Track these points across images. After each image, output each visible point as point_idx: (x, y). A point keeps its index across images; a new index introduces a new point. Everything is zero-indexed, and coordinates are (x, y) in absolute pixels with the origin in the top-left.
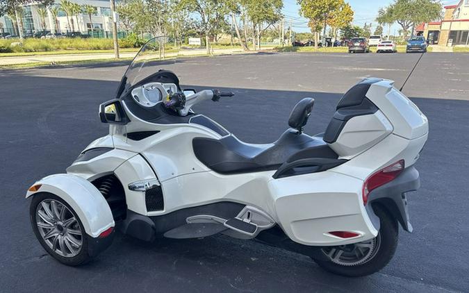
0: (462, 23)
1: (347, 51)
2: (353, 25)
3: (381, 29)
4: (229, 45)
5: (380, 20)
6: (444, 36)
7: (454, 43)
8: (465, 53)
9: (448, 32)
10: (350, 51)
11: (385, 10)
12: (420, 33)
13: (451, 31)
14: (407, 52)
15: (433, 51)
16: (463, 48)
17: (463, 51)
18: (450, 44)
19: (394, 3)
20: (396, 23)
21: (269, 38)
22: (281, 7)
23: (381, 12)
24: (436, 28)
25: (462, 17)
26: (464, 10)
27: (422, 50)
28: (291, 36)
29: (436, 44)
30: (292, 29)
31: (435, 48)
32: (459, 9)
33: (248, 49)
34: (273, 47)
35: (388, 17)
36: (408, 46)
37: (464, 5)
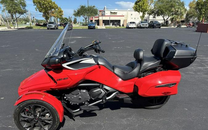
0: (106, 17)
2: (64, 17)
3: (76, 19)
5: (75, 15)
7: (105, 25)
8: (110, 29)
9: (102, 21)
11: (76, 11)
12: (92, 21)
14: (88, 29)
15: (98, 28)
16: (108, 27)
18: (104, 25)
19: (79, 8)
20: (82, 16)
21: (24, 22)
22: (25, 6)
23: (75, 11)
24: (97, 19)
25: (106, 15)
26: (106, 12)
27: (94, 28)
28: (35, 21)
29: (99, 25)
30: (35, 18)
31: (99, 27)
32: (104, 11)
33: (10, 28)
34: (25, 27)
35: (78, 14)
36: (88, 26)
37: (106, 10)
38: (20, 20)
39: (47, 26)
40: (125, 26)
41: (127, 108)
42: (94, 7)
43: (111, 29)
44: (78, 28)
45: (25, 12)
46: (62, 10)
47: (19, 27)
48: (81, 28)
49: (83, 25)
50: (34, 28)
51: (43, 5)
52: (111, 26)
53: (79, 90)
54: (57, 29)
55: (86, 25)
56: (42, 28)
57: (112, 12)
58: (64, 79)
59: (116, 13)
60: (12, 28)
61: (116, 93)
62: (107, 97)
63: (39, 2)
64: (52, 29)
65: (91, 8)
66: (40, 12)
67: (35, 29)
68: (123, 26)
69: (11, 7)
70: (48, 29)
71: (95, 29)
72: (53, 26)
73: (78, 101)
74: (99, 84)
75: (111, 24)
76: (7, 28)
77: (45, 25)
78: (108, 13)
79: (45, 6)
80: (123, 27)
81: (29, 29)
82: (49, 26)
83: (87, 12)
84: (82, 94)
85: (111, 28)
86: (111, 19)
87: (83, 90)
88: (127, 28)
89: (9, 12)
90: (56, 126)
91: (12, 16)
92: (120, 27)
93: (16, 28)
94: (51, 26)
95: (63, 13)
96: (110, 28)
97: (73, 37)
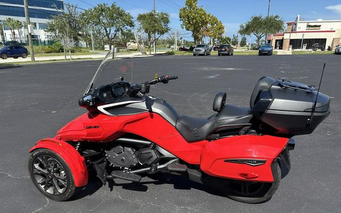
0: (297, 33)
1: (217, 54)
2: (224, 36)
3: (245, 39)
4: (136, 50)
5: (241, 32)
6: (286, 44)
7: (293, 48)
8: (300, 55)
9: (289, 40)
10: (219, 55)
11: (244, 25)
12: (269, 41)
13: (291, 40)
14: (259, 55)
15: (278, 54)
16: (299, 52)
17: (298, 53)
18: (291, 49)
19: (250, 21)
20: (252, 34)
21: (168, 45)
22: (168, 22)
23: (242, 26)
24: (280, 38)
25: (298, 30)
26: (299, 25)
27: (269, 53)
28: (183, 43)
29: (281, 49)
30: (183, 39)
31: (280, 52)
32: (296, 24)
33: (146, 53)
34: (165, 52)
35: (246, 30)
36: (259, 51)
37: (298, 21)
38: (164, 42)
39: (194, 50)
40: (334, 50)
41: (201, 191)
42: (277, 17)
43: (302, 55)
44: (242, 54)
45: (166, 31)
46: (223, 25)
47: (157, 53)
48: (247, 54)
49: (254, 49)
50: (176, 54)
51: (193, 19)
52: (304, 50)
53: (121, 147)
54: (209, 55)
55: (257, 49)
56: (188, 53)
57: (310, 24)
58: (95, 127)
59: (320, 26)
60: (148, 53)
61: (174, 160)
62: (160, 164)
63: (187, 15)
64: (200, 55)
65: (271, 20)
66: (188, 30)
67: (177, 56)
68: (329, 49)
69: (149, 24)
70: (194, 55)
71: (270, 55)
72: (203, 50)
73: (121, 163)
74: (149, 143)
75: (305, 47)
76: (141, 54)
77: (191, 49)
78: (302, 26)
79: (194, 21)
80: (329, 52)
81: (168, 55)
82: (196, 50)
83: (263, 26)
84: (126, 153)
85: (303, 53)
86: (304, 38)
87: (128, 148)
88: (336, 53)
89: (146, 31)
90: (72, 191)
91: (150, 37)
92: (322, 52)
93: (152, 53)
94: (199, 50)
95: (225, 30)
96: (301, 53)
97: (220, 69)
